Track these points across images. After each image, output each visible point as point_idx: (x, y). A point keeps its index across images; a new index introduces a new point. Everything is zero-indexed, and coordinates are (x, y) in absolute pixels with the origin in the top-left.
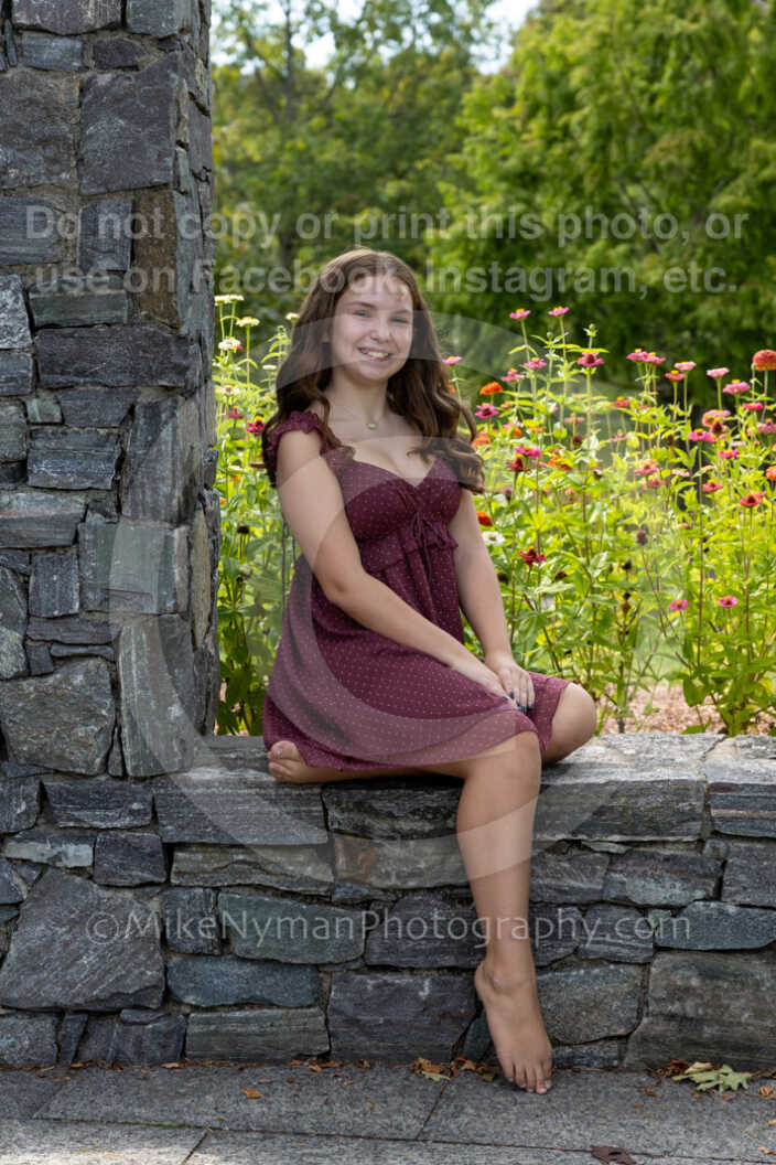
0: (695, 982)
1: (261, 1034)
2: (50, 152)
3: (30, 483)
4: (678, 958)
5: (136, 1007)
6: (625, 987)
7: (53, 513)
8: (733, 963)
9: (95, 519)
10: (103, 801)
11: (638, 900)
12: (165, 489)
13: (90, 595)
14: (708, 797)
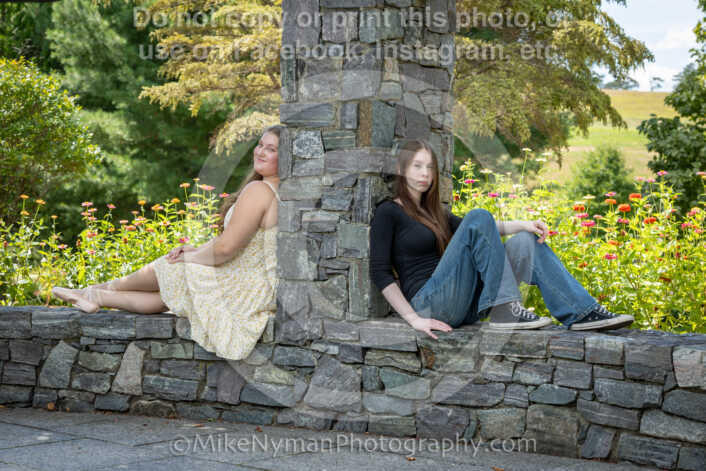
0: (542, 416)
1: (393, 425)
2: (332, 86)
3: (323, 207)
4: (537, 406)
5: (353, 411)
6: (519, 417)
7: (329, 219)
8: (557, 410)
9: (342, 222)
10: (343, 330)
11: (522, 381)
12: (366, 211)
13: (339, 250)
14: (549, 341)
